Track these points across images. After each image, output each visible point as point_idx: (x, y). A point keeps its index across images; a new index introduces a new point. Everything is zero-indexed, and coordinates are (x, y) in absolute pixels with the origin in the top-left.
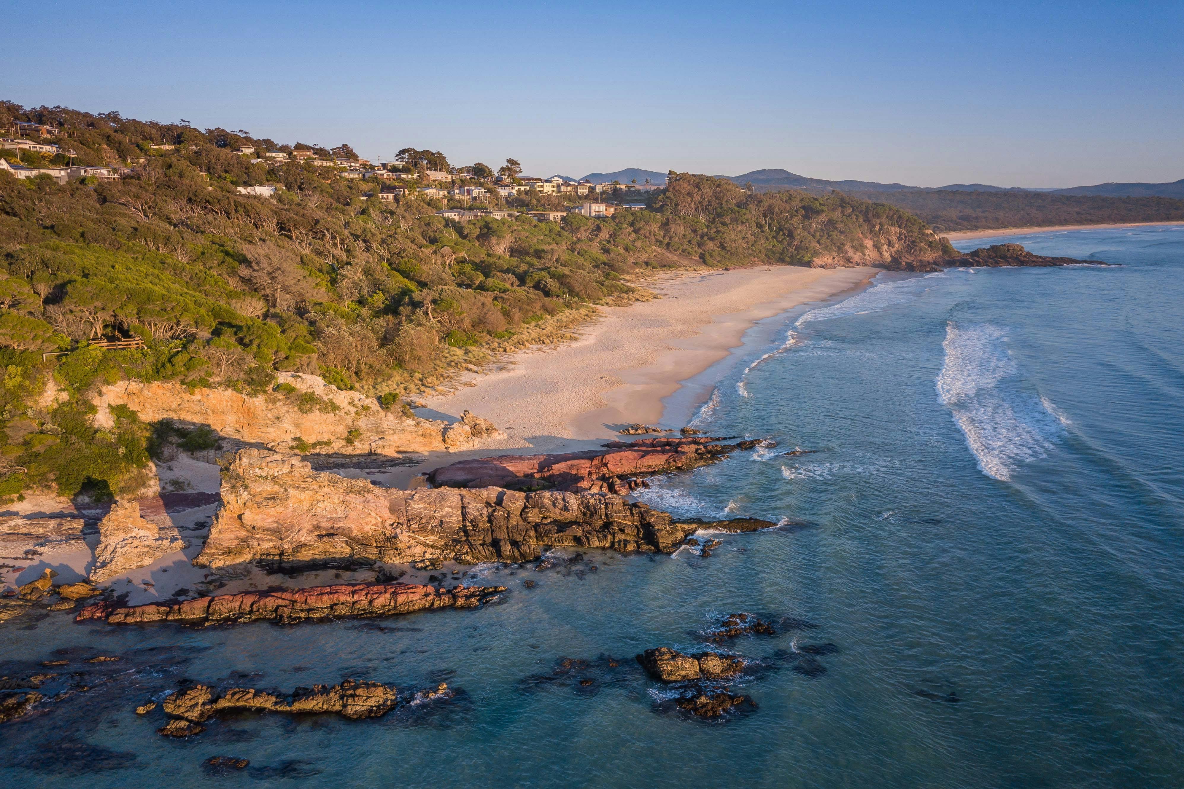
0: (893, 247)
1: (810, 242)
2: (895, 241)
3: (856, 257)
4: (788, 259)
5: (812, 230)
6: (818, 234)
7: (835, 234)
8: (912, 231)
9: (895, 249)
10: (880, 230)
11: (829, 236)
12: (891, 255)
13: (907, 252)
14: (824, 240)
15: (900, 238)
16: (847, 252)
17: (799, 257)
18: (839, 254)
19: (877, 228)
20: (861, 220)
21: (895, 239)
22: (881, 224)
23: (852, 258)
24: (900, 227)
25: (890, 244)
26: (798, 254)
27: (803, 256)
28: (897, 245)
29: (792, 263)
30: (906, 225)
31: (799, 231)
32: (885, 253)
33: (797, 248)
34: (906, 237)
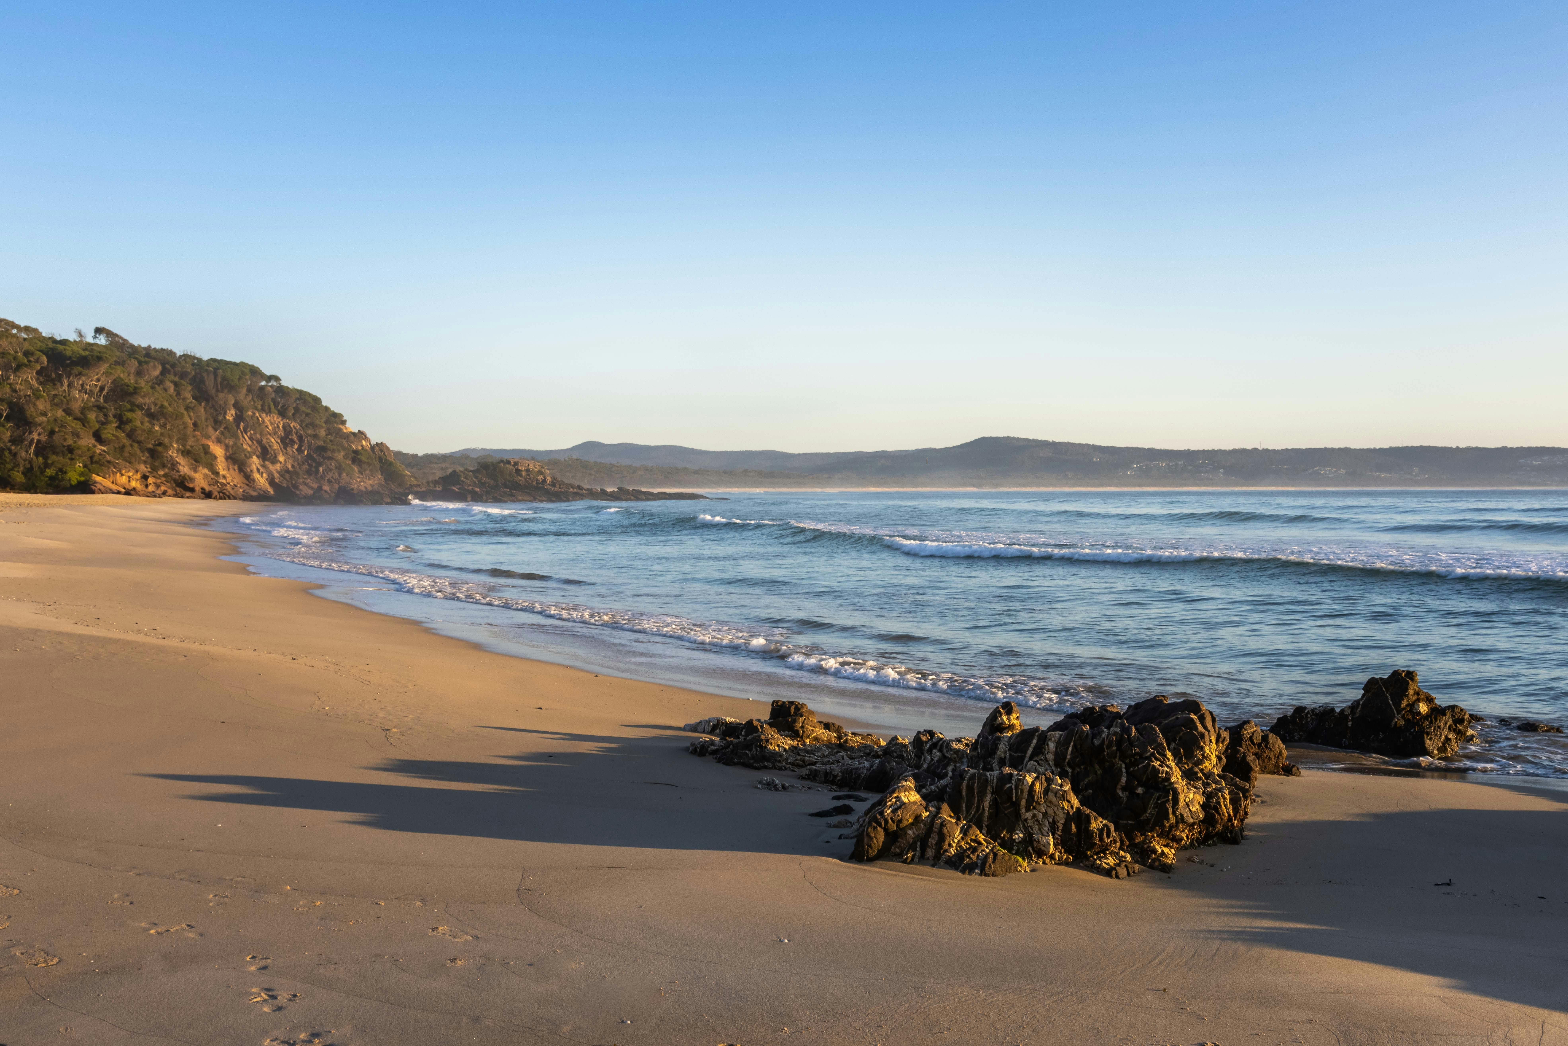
0: (274, 461)
1: (76, 435)
2: (276, 446)
3: (200, 478)
4: (19, 477)
5: (76, 406)
6: (92, 416)
7: (138, 418)
8: (313, 425)
9: (278, 466)
10: (239, 418)
11: (122, 422)
12: (272, 482)
13: (309, 473)
14: (110, 432)
15: (286, 442)
16: (174, 465)
17: (49, 472)
18: (154, 469)
19: (230, 415)
20: (188, 394)
21: (275, 443)
22: (236, 406)
23: (192, 480)
24: (282, 414)
25: (265, 454)
26: (47, 466)
27: (62, 471)
28: (281, 458)
29: (30, 488)
30: (297, 410)
31: (41, 405)
32: (257, 476)
33: (42, 450)
34: (300, 438)
